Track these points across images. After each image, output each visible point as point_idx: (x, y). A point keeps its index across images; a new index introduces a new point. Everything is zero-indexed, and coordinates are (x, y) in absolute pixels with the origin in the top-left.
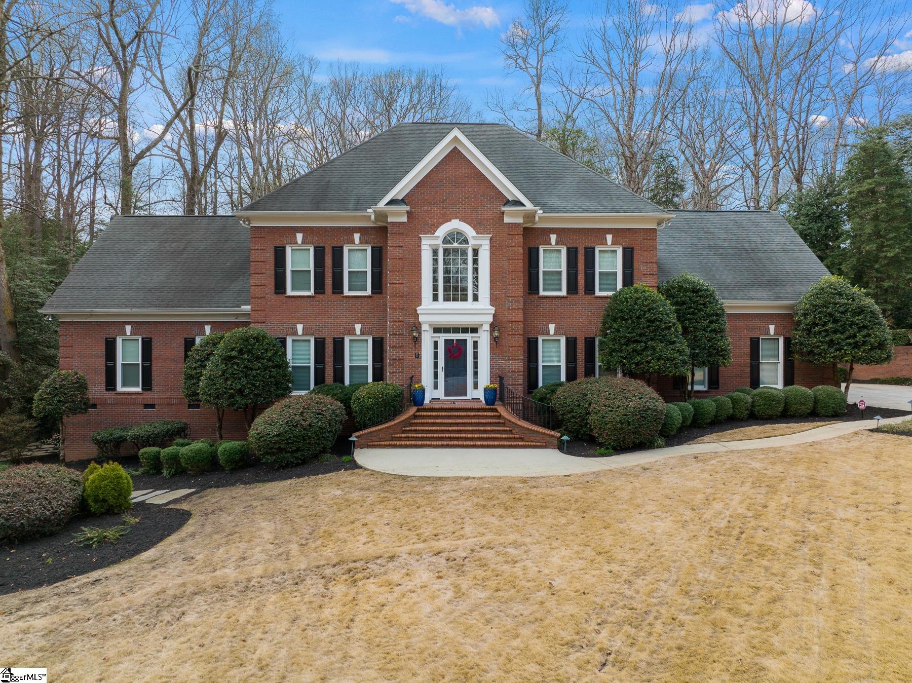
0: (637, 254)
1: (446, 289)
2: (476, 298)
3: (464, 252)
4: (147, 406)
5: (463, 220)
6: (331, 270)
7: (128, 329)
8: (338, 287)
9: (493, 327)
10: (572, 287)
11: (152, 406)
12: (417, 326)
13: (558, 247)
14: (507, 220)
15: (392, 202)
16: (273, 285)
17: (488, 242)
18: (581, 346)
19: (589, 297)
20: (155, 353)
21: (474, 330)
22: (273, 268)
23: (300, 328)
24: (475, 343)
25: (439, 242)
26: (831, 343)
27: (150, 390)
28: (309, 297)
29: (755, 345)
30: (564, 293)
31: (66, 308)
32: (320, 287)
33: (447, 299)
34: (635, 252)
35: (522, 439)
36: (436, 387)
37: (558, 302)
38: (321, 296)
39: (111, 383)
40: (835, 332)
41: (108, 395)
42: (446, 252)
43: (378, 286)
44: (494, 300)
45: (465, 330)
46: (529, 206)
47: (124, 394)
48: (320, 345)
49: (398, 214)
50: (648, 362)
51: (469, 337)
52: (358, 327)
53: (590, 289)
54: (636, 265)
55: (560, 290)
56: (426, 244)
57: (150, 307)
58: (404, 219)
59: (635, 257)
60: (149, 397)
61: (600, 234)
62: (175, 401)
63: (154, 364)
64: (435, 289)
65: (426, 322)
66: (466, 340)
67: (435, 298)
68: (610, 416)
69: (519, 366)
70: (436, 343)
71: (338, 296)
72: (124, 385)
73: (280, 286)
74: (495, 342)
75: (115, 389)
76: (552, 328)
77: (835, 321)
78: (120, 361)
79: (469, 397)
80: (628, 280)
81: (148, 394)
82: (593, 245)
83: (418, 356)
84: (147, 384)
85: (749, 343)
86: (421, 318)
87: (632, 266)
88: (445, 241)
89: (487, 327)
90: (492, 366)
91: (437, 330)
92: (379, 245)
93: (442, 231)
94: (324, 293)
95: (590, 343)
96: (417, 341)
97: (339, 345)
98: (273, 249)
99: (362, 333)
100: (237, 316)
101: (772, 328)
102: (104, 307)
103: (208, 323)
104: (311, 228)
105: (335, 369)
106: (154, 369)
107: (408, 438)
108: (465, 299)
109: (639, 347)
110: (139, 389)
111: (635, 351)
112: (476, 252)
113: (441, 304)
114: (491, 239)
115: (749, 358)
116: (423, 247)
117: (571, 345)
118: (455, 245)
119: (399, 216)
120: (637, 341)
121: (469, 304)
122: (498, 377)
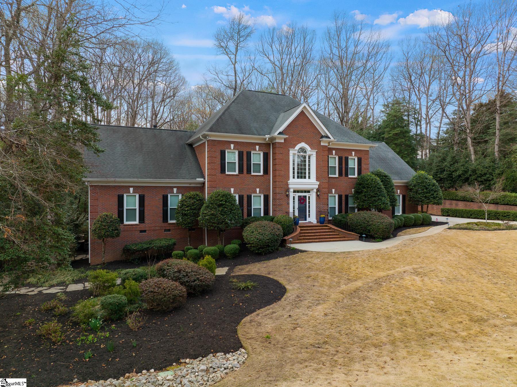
0: (363, 160)
1: (298, 173)
2: (309, 178)
3: (305, 157)
4: (141, 231)
5: (306, 143)
6: (246, 163)
7: (131, 190)
8: (249, 171)
10: (340, 174)
11: (145, 231)
13: (335, 156)
14: (322, 144)
16: (220, 169)
18: (344, 198)
19: (346, 177)
20: (146, 203)
21: (309, 192)
22: (220, 161)
23: (232, 190)
24: (309, 197)
25: (296, 152)
27: (144, 222)
28: (236, 175)
30: (337, 176)
32: (241, 170)
33: (298, 177)
37: (335, 180)
38: (242, 175)
39: (120, 220)
42: (298, 156)
43: (266, 171)
44: (317, 179)
45: (305, 192)
46: (332, 138)
47: (129, 225)
48: (241, 198)
49: (281, 138)
51: (307, 194)
52: (258, 190)
53: (347, 174)
55: (335, 174)
56: (291, 152)
58: (283, 141)
62: (157, 228)
63: (146, 209)
64: (294, 173)
65: (292, 188)
66: (306, 196)
67: (294, 178)
69: (327, 207)
70: (295, 198)
71: (249, 175)
72: (127, 221)
73: (223, 170)
74: (318, 197)
75: (123, 223)
76: (333, 191)
78: (125, 207)
79: (307, 221)
80: (359, 172)
81: (143, 225)
82: (348, 156)
83: (288, 204)
84: (142, 219)
86: (290, 186)
87: (361, 165)
88: (298, 152)
89: (315, 190)
90: (317, 207)
91: (294, 192)
92: (267, 152)
93: (298, 147)
94: (243, 173)
95: (347, 197)
96: (288, 196)
97: (249, 198)
98: (220, 151)
99: (260, 193)
101: (399, 191)
102: (120, 177)
103: (175, 187)
104: (237, 142)
105: (248, 210)
106: (146, 211)
108: (305, 178)
110: (137, 222)
112: (310, 158)
113: (296, 180)
114: (316, 152)
116: (290, 154)
117: (340, 197)
118: (302, 154)
121: (307, 180)
122: (319, 212)
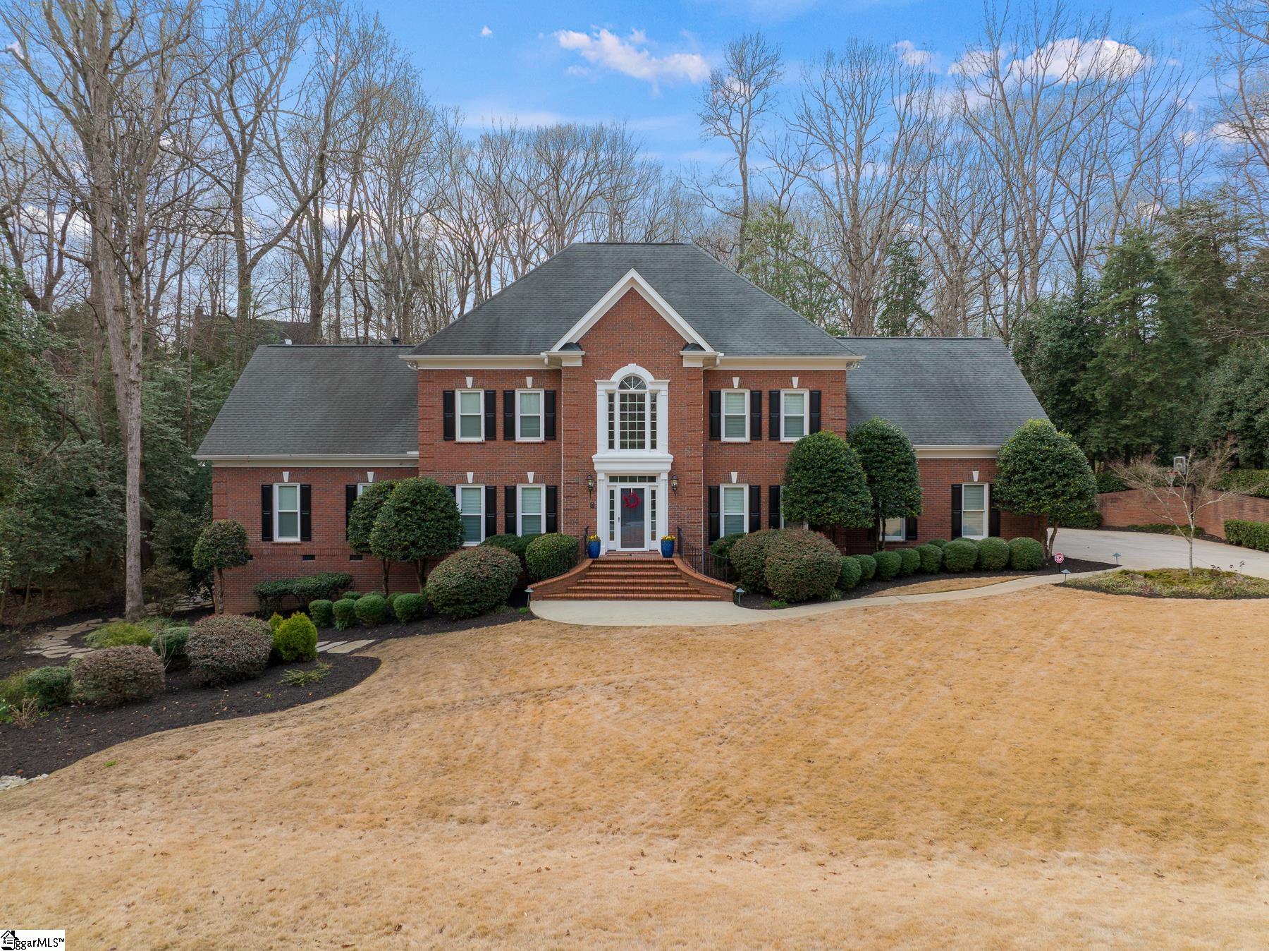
0: (825, 397)
1: (623, 436)
2: (654, 446)
3: (642, 398)
4: (306, 557)
5: (641, 364)
6: (502, 416)
7: (286, 475)
8: (509, 433)
9: (672, 475)
10: (756, 433)
11: (312, 557)
12: (592, 475)
13: (741, 391)
14: (686, 364)
15: (567, 346)
16: (442, 431)
17: (666, 387)
18: (765, 495)
19: (773, 443)
20: (315, 501)
21: (653, 479)
22: (441, 413)
23: (470, 475)
24: (653, 493)
25: (615, 388)
26: (1030, 493)
27: (310, 540)
28: (479, 443)
29: (956, 492)
30: (747, 439)
31: (220, 453)
32: (490, 433)
33: (623, 446)
34: (823, 395)
35: (698, 592)
36: (612, 538)
37: (740, 448)
38: (492, 443)
39: (267, 533)
40: (1035, 480)
41: (265, 545)
42: (623, 397)
43: (551, 432)
44: (672, 448)
45: (642, 479)
46: (709, 350)
47: (282, 544)
48: (491, 494)
49: (573, 359)
50: (829, 514)
51: (646, 486)
52: (531, 475)
53: (775, 434)
54: (823, 409)
55: (743, 435)
56: (602, 390)
57: (309, 453)
58: (579, 364)
59: (823, 401)
60: (308, 548)
61: (785, 376)
62: (336, 552)
63: (313, 513)
64: (611, 435)
65: (601, 471)
66: (642, 490)
67: (611, 445)
68: (783, 569)
69: (700, 518)
70: (612, 493)
71: (510, 443)
72: (281, 535)
73: (449, 432)
74: (674, 491)
75: (271, 539)
76: (734, 475)
77: (1035, 469)
78: (276, 510)
79: (646, 549)
80: (815, 426)
81: (307, 545)
82: (778, 388)
83: (594, 506)
84: (306, 534)
85: (950, 490)
86: (597, 467)
87: (819, 410)
88: (622, 386)
89: (665, 476)
90: (671, 516)
91: (613, 479)
92: (552, 389)
93: (618, 376)
94: (495, 439)
95: (774, 492)
96: (592, 490)
97: (510, 494)
98: (442, 394)
99: (535, 481)
100: (401, 462)
101: (976, 475)
102: (261, 452)
103: (370, 469)
104: (482, 372)
105: (507, 519)
106: (313, 517)
107: (583, 591)
108: (642, 446)
109: (820, 498)
110: (297, 539)
111: (816, 502)
112: (654, 398)
113: (618, 453)
114: (669, 384)
115: (950, 506)
116: (598, 393)
117: (755, 493)
118: (632, 390)
119: (573, 360)
120: (818, 492)
121: (647, 453)
122: (676, 528)
